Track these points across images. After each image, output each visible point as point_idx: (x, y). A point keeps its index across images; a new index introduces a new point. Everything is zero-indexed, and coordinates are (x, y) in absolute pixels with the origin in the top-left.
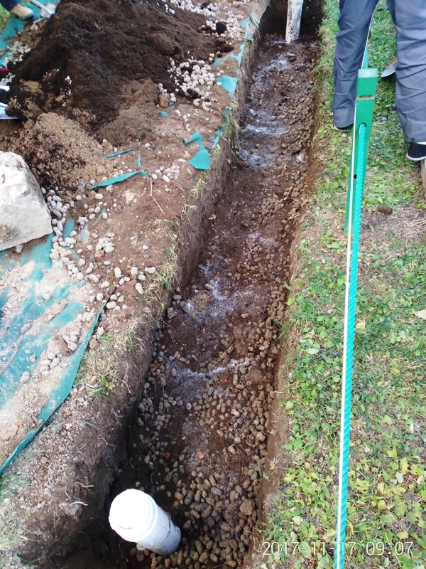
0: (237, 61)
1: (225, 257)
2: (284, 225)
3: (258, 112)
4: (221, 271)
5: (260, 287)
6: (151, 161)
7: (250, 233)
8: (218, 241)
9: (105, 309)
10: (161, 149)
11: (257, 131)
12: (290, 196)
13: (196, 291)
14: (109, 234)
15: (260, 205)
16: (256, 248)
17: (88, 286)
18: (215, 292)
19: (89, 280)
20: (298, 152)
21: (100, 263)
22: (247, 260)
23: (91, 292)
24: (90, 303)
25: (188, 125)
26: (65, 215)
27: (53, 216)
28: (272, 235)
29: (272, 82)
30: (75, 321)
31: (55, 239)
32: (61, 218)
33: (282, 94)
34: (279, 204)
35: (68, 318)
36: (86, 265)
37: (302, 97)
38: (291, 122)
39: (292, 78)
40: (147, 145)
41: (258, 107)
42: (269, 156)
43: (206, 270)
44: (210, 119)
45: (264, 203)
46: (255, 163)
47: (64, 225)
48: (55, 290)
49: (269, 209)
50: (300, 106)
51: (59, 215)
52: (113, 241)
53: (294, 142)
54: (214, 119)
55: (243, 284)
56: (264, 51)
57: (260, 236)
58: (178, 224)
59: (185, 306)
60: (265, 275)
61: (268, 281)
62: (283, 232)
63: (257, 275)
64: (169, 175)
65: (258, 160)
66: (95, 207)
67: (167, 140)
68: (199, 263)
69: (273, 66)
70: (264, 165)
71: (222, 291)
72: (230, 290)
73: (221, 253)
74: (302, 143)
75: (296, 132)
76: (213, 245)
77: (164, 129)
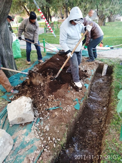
0: (89, 80)
1: (80, 136)
2: (99, 129)
3: (93, 93)
4: (78, 141)
5: (90, 150)
6: (64, 104)
7: (88, 129)
8: (79, 130)
9: (43, 150)
10: (67, 101)
11: (93, 98)
12: (101, 120)
13: (70, 146)
14: (49, 125)
15: (92, 121)
16: (90, 135)
17: (40, 141)
18: (76, 148)
19: (41, 139)
20: (104, 107)
21: (44, 134)
22: (87, 139)
23: (40, 143)
24: (39, 147)
25: (75, 96)
26: (38, 116)
27: (35, 116)
28: (95, 132)
29: (98, 85)
30: (34, 153)
31: (34, 123)
32: (37, 117)
33: (100, 89)
34: (98, 122)
35: (32, 151)
36: (40, 134)
37: (106, 91)
38: (103, 97)
39: (103, 85)
40: (63, 99)
41: (93, 91)
42: (96, 106)
43: (74, 139)
44: (81, 95)
45: (94, 120)
46: (91, 107)
47: (37, 119)
48: (30, 140)
49: (95, 123)
50: (105, 93)
51: (36, 116)
52: (49, 127)
53: (103, 103)
54: (82, 95)
55: (85, 147)
56: (96, 77)
57: (92, 131)
58: (68, 125)
59: (66, 151)
60: (93, 145)
61: (93, 148)
62: (99, 131)
63: (90, 145)
64: (68, 109)
65: (93, 107)
66: (46, 115)
67: (68, 99)
68: (72, 137)
69: (98, 81)
70: (94, 108)
71: (78, 148)
72: (81, 148)
73: (79, 135)
74: (105, 104)
75: (104, 101)
76: (77, 131)
77: (68, 96)
